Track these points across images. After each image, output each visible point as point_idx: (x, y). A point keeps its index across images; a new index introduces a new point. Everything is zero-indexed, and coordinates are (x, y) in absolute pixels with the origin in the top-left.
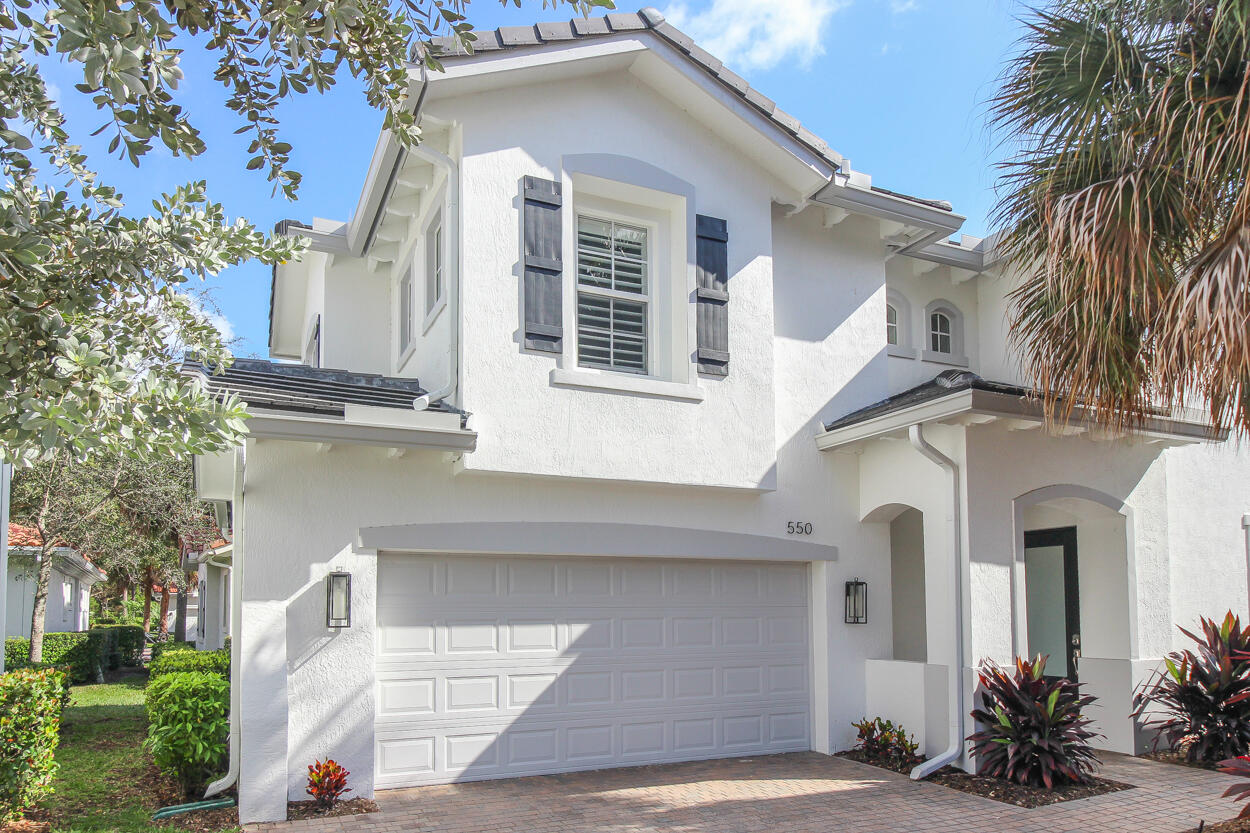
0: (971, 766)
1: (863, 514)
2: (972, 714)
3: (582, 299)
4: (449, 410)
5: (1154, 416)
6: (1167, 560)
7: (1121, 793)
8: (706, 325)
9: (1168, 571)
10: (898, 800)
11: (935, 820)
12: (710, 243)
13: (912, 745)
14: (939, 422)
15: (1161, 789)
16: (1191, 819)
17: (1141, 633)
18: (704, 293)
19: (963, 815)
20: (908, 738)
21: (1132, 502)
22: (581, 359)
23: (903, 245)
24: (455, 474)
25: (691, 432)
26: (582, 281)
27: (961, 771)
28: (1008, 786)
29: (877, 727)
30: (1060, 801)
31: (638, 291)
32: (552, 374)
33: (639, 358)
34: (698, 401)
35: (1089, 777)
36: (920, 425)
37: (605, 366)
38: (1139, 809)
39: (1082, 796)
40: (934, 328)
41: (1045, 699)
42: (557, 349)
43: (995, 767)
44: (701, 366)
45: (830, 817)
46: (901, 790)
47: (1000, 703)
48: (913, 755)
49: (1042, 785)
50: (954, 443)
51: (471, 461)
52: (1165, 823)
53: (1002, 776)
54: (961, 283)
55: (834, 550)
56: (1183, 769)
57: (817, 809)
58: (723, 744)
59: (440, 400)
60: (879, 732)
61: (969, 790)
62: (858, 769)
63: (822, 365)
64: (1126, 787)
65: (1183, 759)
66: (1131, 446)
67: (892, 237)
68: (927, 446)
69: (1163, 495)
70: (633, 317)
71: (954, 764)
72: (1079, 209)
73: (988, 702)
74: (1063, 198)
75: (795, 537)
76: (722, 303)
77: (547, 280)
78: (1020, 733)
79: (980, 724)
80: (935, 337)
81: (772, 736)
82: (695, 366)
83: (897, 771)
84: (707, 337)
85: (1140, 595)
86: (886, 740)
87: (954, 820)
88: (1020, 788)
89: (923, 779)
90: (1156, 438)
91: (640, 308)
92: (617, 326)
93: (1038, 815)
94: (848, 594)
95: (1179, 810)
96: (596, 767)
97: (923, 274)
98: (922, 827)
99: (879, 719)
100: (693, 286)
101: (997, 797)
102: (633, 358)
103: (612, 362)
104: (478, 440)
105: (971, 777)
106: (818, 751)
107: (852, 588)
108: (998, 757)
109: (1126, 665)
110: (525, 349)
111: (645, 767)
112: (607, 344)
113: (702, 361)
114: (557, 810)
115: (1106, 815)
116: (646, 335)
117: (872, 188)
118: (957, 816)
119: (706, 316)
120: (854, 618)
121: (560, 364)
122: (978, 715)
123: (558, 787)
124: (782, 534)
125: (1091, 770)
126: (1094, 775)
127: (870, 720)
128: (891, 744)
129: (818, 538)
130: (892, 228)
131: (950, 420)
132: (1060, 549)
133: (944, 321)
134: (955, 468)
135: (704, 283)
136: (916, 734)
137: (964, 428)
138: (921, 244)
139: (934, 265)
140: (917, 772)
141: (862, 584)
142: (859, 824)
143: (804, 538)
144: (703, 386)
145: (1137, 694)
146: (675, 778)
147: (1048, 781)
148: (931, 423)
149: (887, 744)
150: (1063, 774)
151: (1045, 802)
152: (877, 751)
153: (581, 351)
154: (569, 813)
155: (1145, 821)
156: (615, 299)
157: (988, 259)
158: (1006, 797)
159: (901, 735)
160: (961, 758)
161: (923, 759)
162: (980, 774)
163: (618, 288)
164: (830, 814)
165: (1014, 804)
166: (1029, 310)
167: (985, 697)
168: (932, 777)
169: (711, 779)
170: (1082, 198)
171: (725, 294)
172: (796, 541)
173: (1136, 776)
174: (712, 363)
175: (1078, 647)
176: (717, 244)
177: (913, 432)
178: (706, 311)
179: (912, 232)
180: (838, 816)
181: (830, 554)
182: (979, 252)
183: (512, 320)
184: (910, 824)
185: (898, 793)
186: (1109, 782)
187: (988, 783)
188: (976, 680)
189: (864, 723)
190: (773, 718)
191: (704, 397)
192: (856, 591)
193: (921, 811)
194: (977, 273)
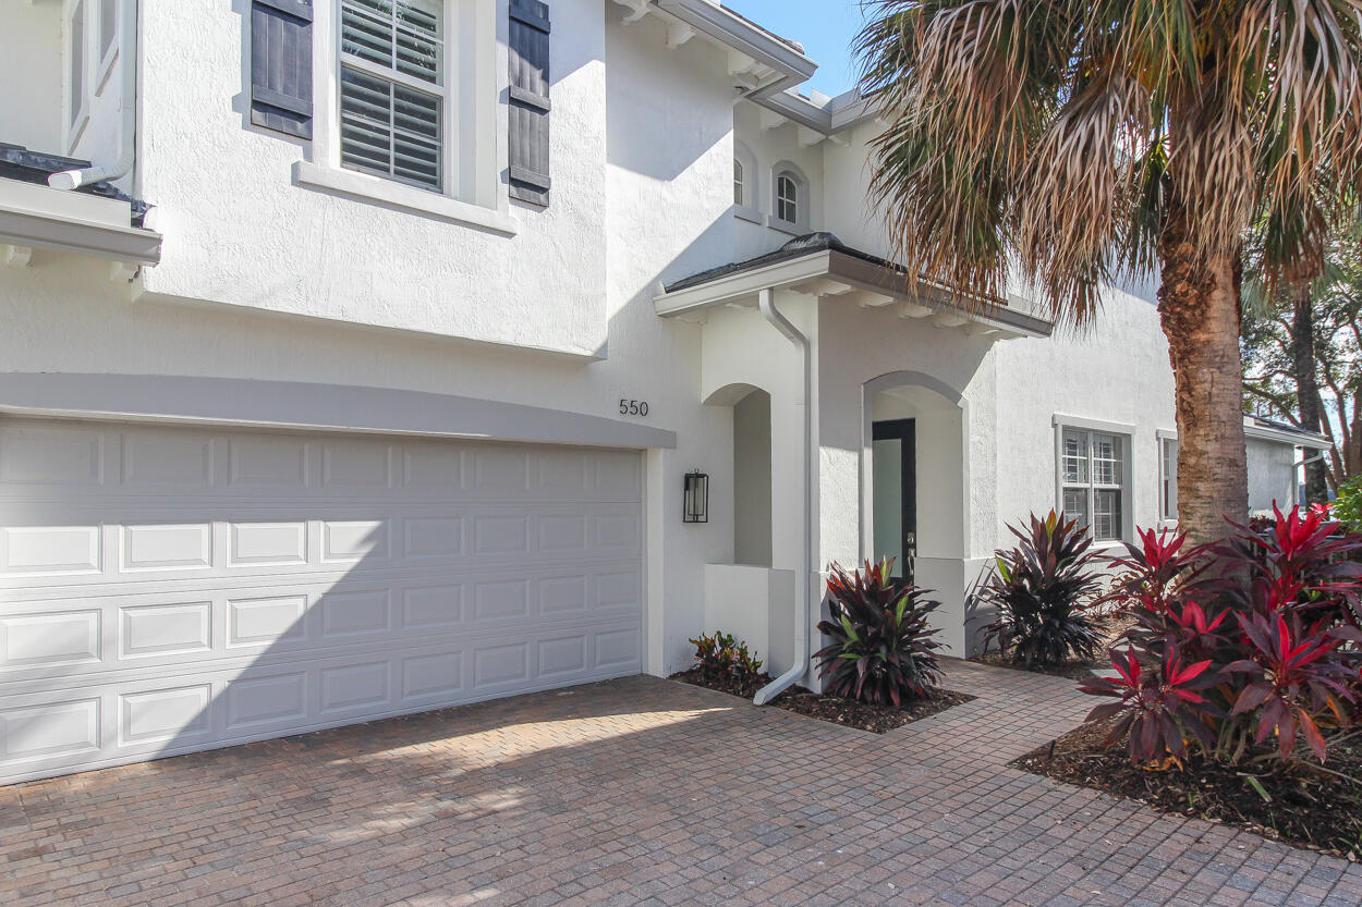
0: (817, 686)
1: (704, 397)
2: (819, 627)
3: (347, 75)
4: (114, 194)
5: (995, 304)
6: (995, 455)
7: (965, 706)
8: (521, 137)
9: (996, 468)
10: (741, 734)
11: (785, 759)
12: (527, 30)
13: (754, 663)
14: (792, 289)
15: (1000, 699)
16: (1036, 735)
17: (972, 530)
18: (518, 93)
19: (813, 750)
20: (751, 655)
21: (968, 394)
22: (345, 159)
23: (753, 88)
24: (133, 300)
25: (499, 275)
26: (346, 49)
27: (806, 690)
28: (857, 707)
29: (717, 643)
30: (910, 721)
31: (432, 80)
32: (295, 167)
33: (433, 171)
34: (510, 235)
35: (931, 688)
36: (771, 289)
37: (383, 173)
38: (984, 725)
39: (929, 713)
40: (781, 194)
41: (893, 606)
42: (305, 134)
43: (843, 685)
44: (513, 189)
45: (665, 769)
46: (744, 721)
47: (847, 612)
48: (756, 673)
49: (889, 702)
50: (805, 314)
51: (155, 280)
52: (1013, 742)
53: (852, 695)
54: (809, 146)
55: (673, 435)
56: (1013, 672)
57: (650, 758)
58: (538, 675)
59: (104, 181)
60: (719, 648)
61: (816, 715)
62: (696, 694)
63: (663, 213)
64: (968, 698)
65: (1007, 661)
66: (968, 335)
67: (740, 75)
68: (778, 315)
69: (993, 388)
70: (424, 113)
71: (799, 684)
72: (958, 29)
73: (835, 611)
74: (942, 12)
75: (628, 419)
76: (543, 111)
77: (288, 30)
78: (867, 646)
79: (826, 637)
80: (781, 202)
81: (598, 659)
82: (505, 188)
83: (738, 695)
84: (522, 152)
85: (973, 491)
86: (727, 657)
87: (805, 757)
88: (869, 709)
89: (768, 704)
90: (993, 328)
91: (434, 103)
92: (399, 122)
93: (889, 740)
94: (687, 487)
95: (1020, 723)
96: (363, 719)
97: (771, 129)
98: (771, 771)
99: (719, 633)
100: (504, 82)
101: (846, 722)
102: (423, 168)
103: (392, 171)
104: (163, 246)
105: (819, 697)
106: (650, 673)
107: (692, 481)
108: (846, 672)
109: (959, 565)
110: (252, 124)
111: (433, 713)
112: (386, 145)
113: (514, 182)
114: (289, 796)
115: (955, 736)
116: (440, 140)
117: (722, 6)
118: (808, 751)
119: (522, 126)
120: (693, 516)
121: (308, 155)
122: (825, 627)
123: (302, 755)
124: (613, 413)
125: (934, 682)
126: (938, 686)
127: (710, 635)
128: (732, 662)
129: (655, 421)
130: (741, 63)
131: (802, 287)
132: (898, 442)
133: (790, 185)
134: (807, 344)
135: (519, 82)
136: (759, 649)
137: (816, 298)
138: (771, 89)
139: (781, 119)
140: (761, 697)
141: (703, 476)
142: (700, 776)
143: (638, 420)
144: (516, 216)
145: (968, 595)
146: (473, 727)
147: (896, 698)
148: (784, 287)
149: (728, 661)
150: (910, 690)
151: (896, 725)
152: (716, 671)
153: (345, 147)
154: (309, 800)
155: (994, 740)
156: (397, 84)
157: (836, 122)
158: (855, 721)
159: (743, 652)
160: (807, 675)
161: (767, 679)
162: (827, 693)
163: (400, 68)
164: (666, 764)
165: (865, 729)
166: (889, 164)
167: (832, 605)
168: (777, 701)
169: (519, 722)
170: (962, 16)
171: (544, 100)
172: (630, 424)
173: (972, 684)
174: (529, 187)
175: (914, 546)
176: (537, 33)
177: (764, 297)
178: (522, 117)
179: (762, 73)
180: (675, 766)
181: (668, 440)
182: (828, 111)
183: (231, 79)
184: (757, 769)
185: (742, 725)
186: (951, 694)
187: (836, 704)
188: (824, 587)
189: (703, 639)
190: (599, 637)
191: (518, 232)
192: (696, 485)
193: (768, 748)
194: (824, 137)
